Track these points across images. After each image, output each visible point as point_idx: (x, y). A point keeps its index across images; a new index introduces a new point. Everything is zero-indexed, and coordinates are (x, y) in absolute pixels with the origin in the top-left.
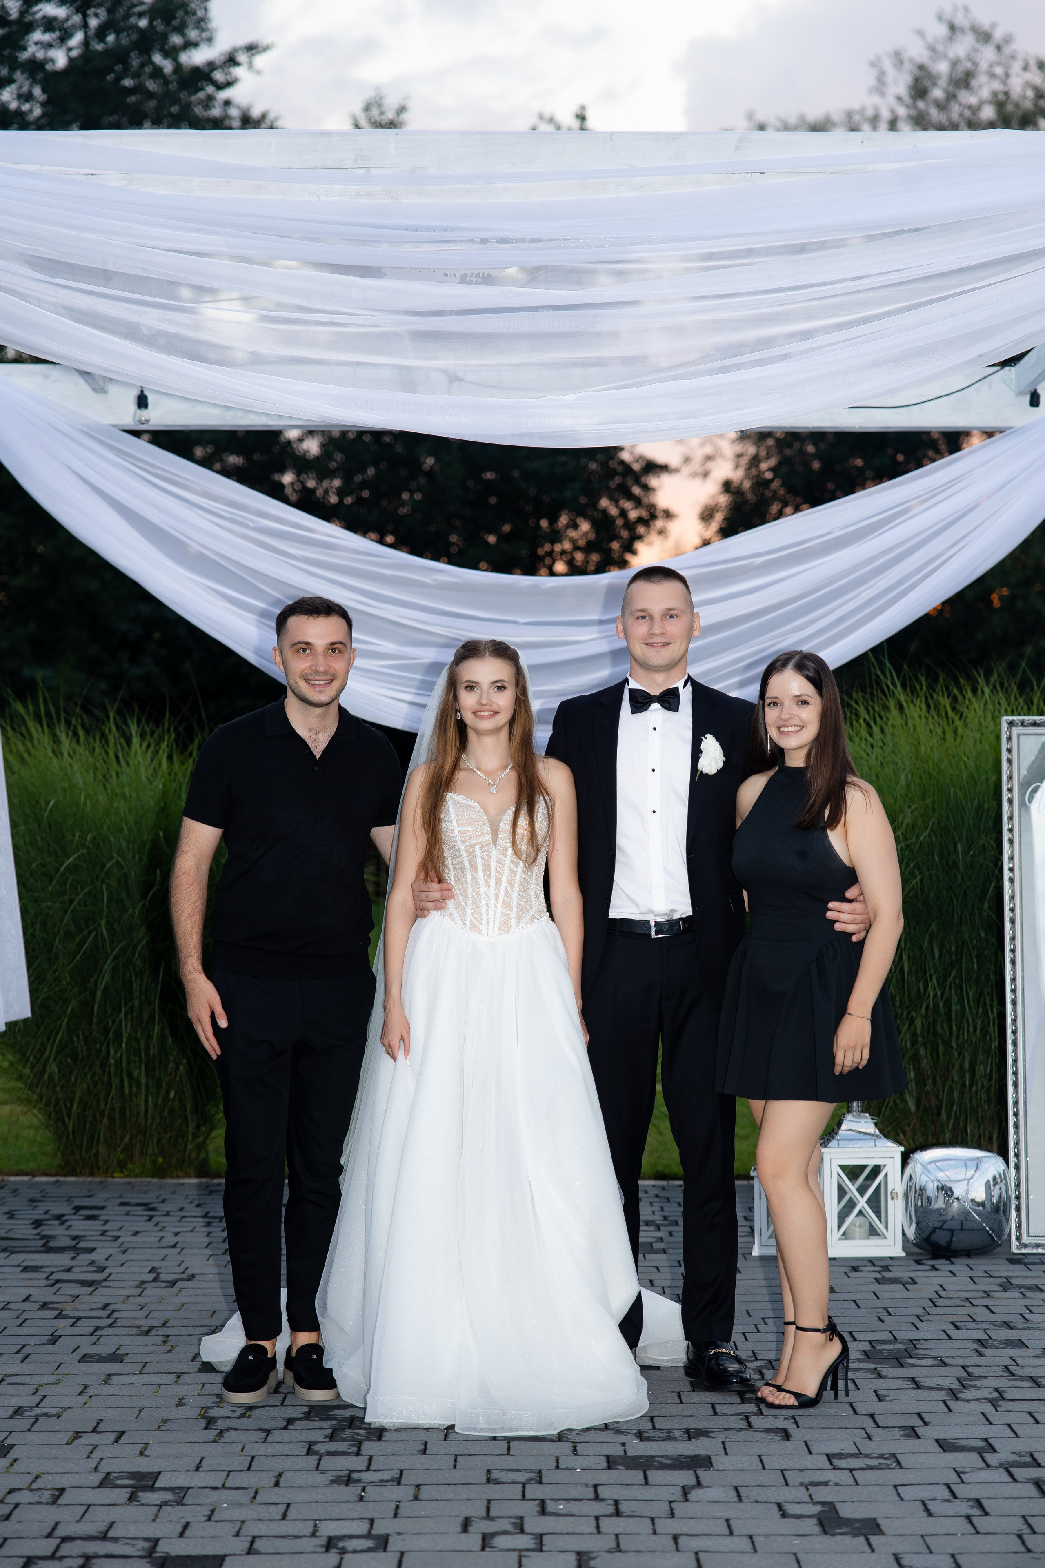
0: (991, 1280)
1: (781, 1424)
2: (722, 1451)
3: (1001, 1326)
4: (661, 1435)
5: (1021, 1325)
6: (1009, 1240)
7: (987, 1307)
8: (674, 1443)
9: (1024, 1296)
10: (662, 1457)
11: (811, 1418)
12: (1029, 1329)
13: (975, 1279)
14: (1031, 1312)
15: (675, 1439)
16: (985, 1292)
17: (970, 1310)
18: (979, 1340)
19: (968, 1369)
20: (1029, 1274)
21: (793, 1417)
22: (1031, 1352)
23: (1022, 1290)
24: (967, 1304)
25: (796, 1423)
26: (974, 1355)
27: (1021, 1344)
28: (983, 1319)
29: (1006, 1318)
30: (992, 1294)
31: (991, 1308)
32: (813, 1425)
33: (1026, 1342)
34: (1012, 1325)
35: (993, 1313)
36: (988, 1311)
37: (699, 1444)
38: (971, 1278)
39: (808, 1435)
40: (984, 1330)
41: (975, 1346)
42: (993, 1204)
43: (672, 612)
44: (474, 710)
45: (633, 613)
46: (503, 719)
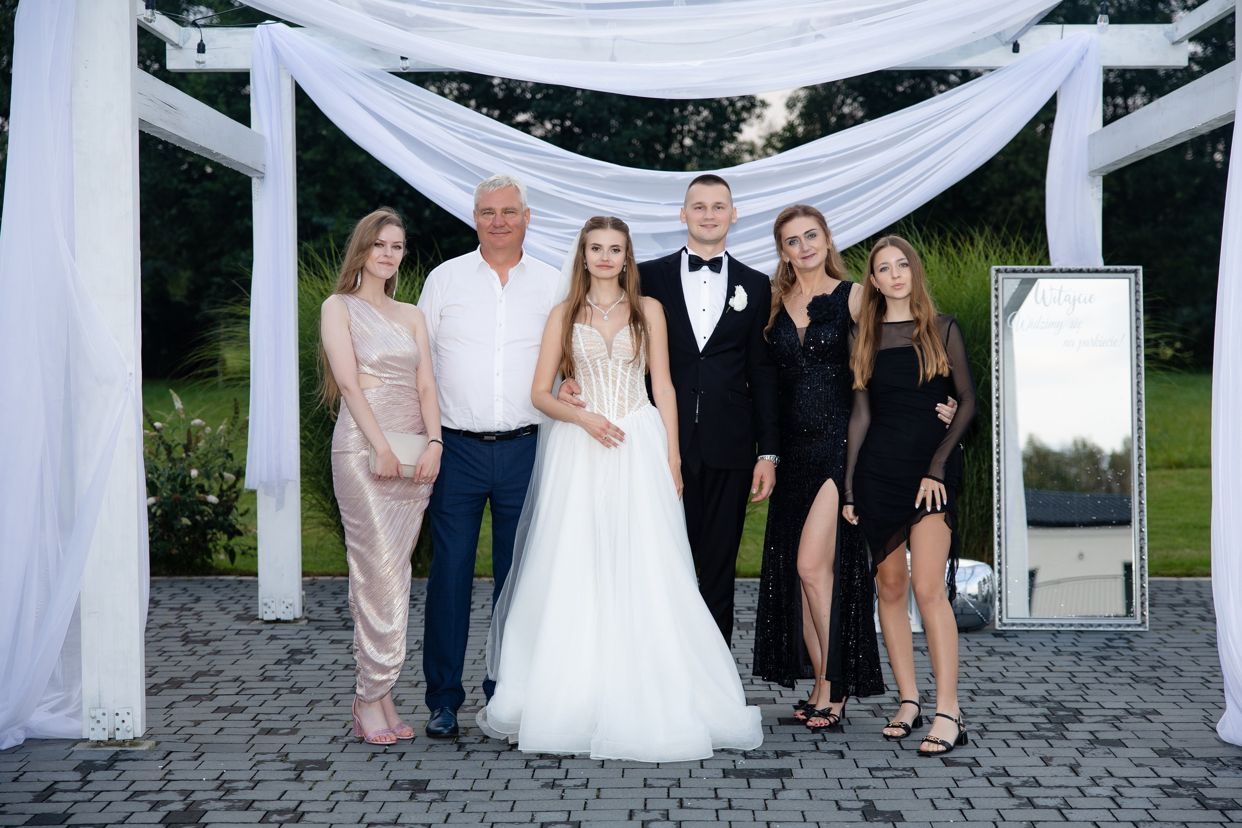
0: (981, 648)
1: (838, 747)
2: (799, 766)
3: (987, 681)
4: (759, 755)
5: (1000, 679)
6: (994, 621)
7: (978, 667)
8: (767, 760)
9: (1003, 659)
10: (759, 769)
11: (858, 743)
12: (1005, 682)
13: (971, 648)
14: (1007, 671)
15: (768, 757)
16: (977, 657)
17: (966, 669)
18: (972, 690)
19: (964, 710)
20: (1006, 644)
21: (847, 743)
22: (1006, 698)
23: (1002, 655)
24: (965, 665)
25: (848, 747)
26: (968, 700)
27: (1000, 693)
28: (975, 676)
29: (990, 675)
30: (981, 658)
31: (981, 668)
32: (860, 748)
33: (1003, 691)
34: (994, 679)
35: (982, 671)
36: (978, 670)
37: (784, 761)
38: (968, 647)
39: (856, 755)
40: (975, 683)
41: (969, 694)
42: (983, 596)
43: (719, 205)
44: (598, 264)
45: (693, 205)
46: (616, 271)
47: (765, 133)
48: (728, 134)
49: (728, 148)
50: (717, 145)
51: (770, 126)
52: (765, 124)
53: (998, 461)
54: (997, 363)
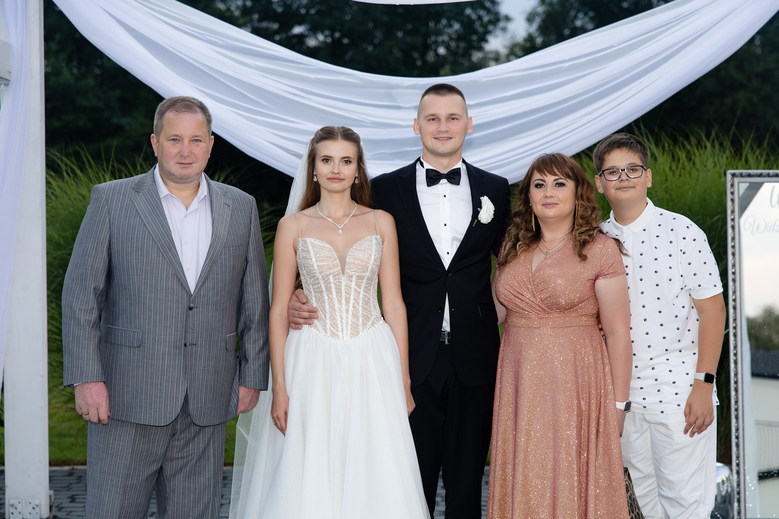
42: (722, 496)
43: (453, 117)
44: (329, 176)
45: (426, 117)
46: (348, 184)
47: (508, 43)
48: (475, 44)
49: (476, 56)
50: (467, 54)
51: (513, 37)
52: (508, 36)
53: (736, 362)
54: (734, 266)
